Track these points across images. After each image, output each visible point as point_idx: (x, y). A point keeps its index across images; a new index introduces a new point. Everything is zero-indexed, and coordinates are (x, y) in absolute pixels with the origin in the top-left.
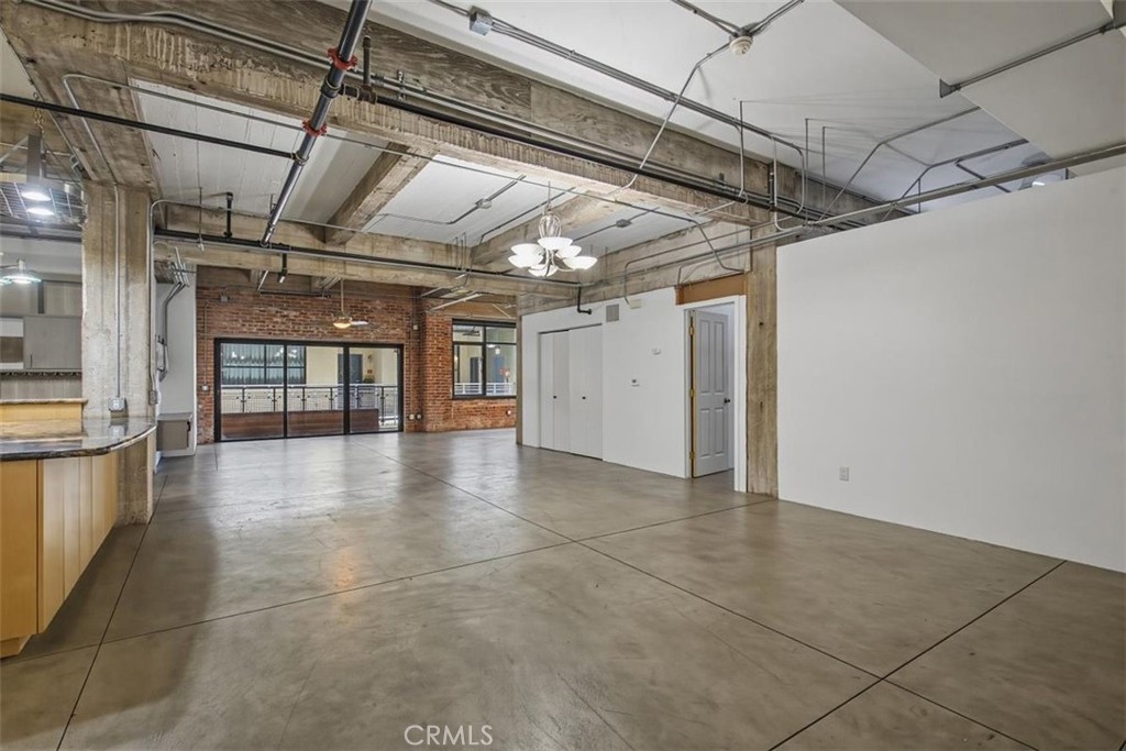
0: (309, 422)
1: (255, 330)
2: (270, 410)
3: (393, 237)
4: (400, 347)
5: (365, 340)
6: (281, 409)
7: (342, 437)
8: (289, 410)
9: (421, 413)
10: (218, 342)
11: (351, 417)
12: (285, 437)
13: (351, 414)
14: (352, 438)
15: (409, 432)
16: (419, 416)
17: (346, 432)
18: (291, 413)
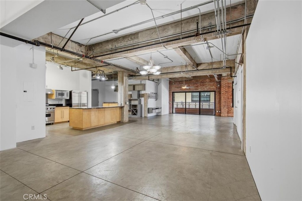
0: (191, 111)
1: (179, 90)
2: (182, 107)
3: (172, 67)
4: (215, 91)
5: (204, 90)
6: (184, 107)
7: (199, 115)
8: (186, 107)
9: (221, 111)
10: (173, 93)
11: (201, 110)
12: (186, 114)
13: (201, 109)
14: (201, 116)
15: (217, 116)
16: (220, 112)
17: (200, 114)
18: (187, 108)
